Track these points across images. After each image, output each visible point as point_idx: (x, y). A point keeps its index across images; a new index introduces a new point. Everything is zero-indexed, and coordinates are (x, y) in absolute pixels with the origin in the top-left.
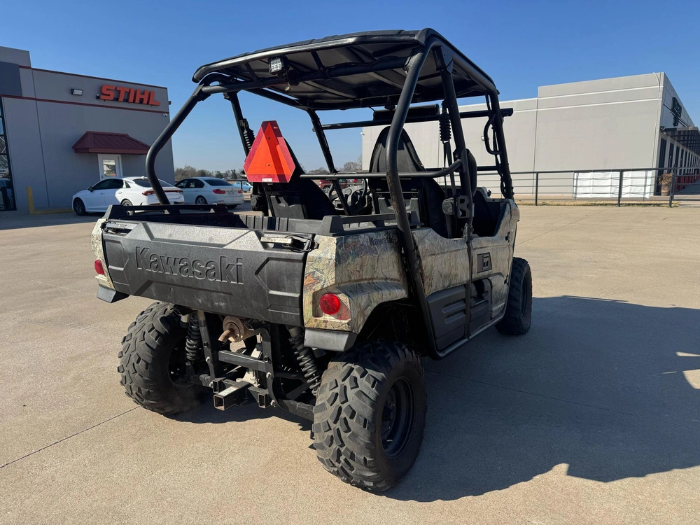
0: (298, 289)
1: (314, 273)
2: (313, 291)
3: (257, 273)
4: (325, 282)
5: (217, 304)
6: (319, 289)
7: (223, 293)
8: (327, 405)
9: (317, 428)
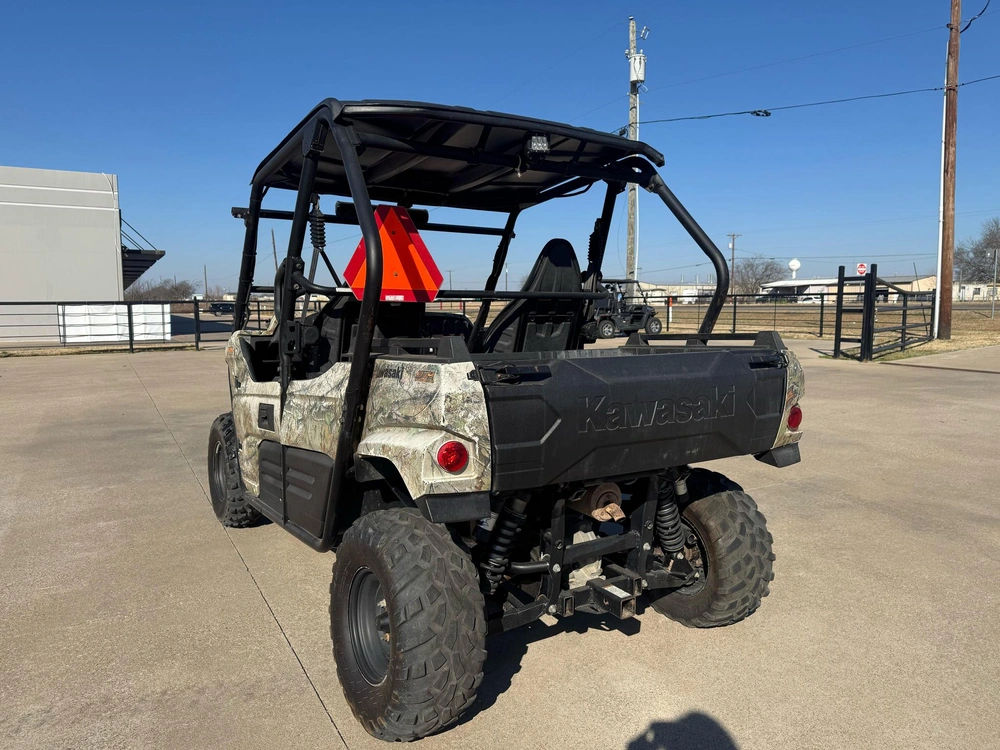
8: (741, 538)
9: (737, 568)
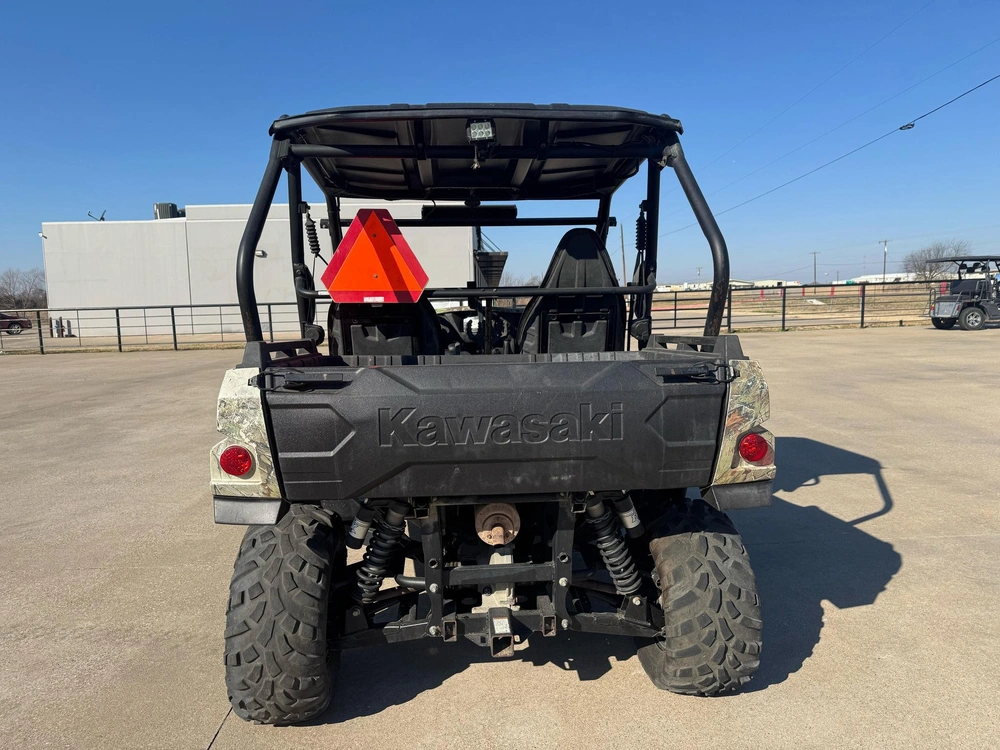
0: (713, 434)
1: (740, 409)
2: (738, 433)
3: (647, 420)
4: (756, 418)
5: (555, 478)
6: (748, 428)
7: (573, 459)
8: (698, 592)
9: (687, 628)
